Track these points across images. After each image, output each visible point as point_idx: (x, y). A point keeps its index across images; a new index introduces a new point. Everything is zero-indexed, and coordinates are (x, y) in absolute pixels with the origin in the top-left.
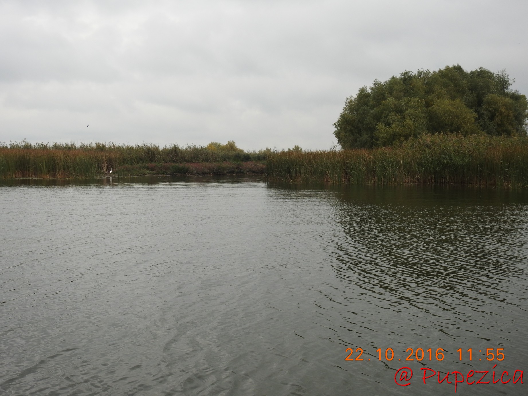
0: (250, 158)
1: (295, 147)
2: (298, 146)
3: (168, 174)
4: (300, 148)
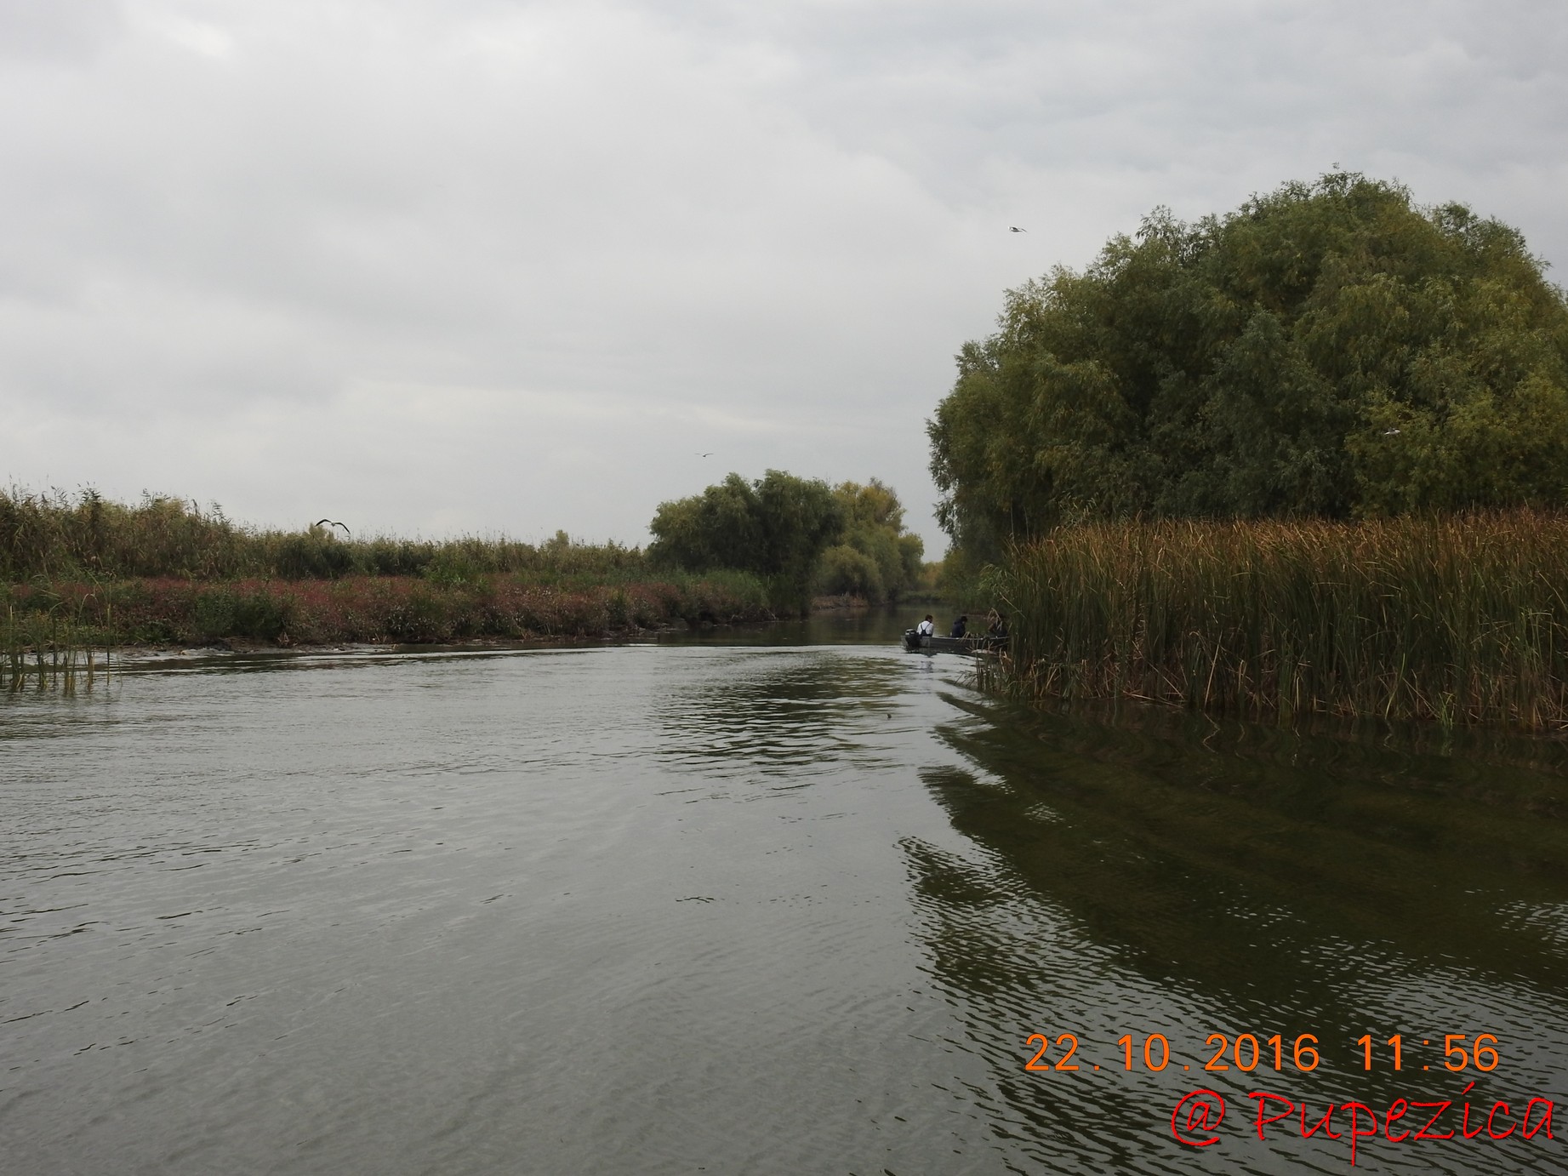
0: (350, 563)
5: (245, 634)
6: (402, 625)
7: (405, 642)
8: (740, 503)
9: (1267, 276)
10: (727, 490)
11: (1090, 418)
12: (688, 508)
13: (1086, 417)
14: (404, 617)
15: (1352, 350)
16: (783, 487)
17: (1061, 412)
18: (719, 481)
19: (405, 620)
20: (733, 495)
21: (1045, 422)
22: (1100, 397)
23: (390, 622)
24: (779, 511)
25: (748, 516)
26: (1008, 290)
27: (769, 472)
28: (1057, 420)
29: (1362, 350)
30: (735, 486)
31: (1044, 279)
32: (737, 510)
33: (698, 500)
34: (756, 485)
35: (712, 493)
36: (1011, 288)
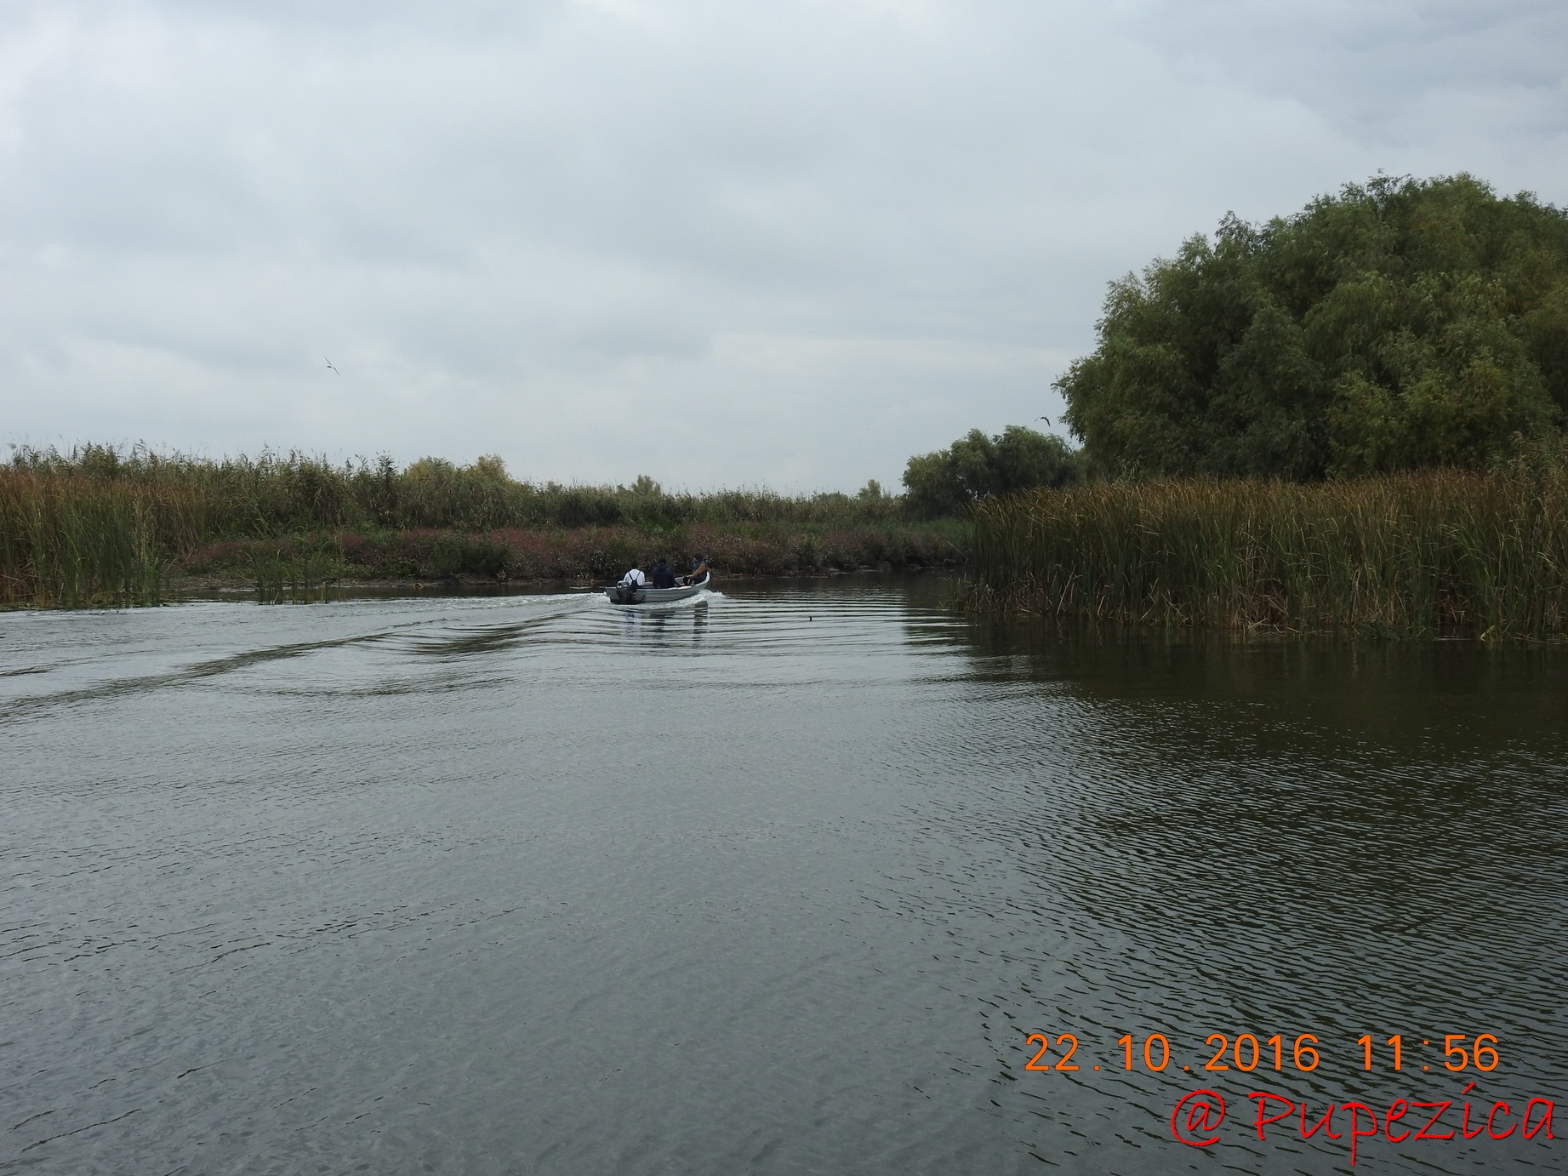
0: (619, 514)
1: (640, 480)
2: (648, 479)
3: (425, 578)
4: (654, 486)
5: (472, 571)
6: (603, 565)
7: (605, 579)
8: (979, 456)
9: (1302, 271)
10: (968, 445)
11: (1158, 392)
12: (933, 460)
13: (1154, 390)
14: (604, 559)
15: (1346, 336)
16: (1019, 442)
17: (1135, 387)
18: (962, 435)
19: (604, 561)
20: (974, 449)
21: (1122, 395)
22: (1167, 374)
23: (593, 563)
24: (1015, 464)
25: (987, 469)
26: (1110, 282)
27: (1009, 428)
28: (1132, 394)
29: (1354, 336)
30: (977, 440)
31: (1145, 270)
32: (977, 464)
33: (945, 454)
34: (996, 440)
35: (957, 447)
36: (1113, 280)
